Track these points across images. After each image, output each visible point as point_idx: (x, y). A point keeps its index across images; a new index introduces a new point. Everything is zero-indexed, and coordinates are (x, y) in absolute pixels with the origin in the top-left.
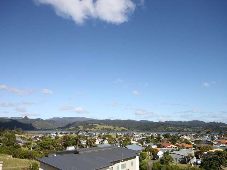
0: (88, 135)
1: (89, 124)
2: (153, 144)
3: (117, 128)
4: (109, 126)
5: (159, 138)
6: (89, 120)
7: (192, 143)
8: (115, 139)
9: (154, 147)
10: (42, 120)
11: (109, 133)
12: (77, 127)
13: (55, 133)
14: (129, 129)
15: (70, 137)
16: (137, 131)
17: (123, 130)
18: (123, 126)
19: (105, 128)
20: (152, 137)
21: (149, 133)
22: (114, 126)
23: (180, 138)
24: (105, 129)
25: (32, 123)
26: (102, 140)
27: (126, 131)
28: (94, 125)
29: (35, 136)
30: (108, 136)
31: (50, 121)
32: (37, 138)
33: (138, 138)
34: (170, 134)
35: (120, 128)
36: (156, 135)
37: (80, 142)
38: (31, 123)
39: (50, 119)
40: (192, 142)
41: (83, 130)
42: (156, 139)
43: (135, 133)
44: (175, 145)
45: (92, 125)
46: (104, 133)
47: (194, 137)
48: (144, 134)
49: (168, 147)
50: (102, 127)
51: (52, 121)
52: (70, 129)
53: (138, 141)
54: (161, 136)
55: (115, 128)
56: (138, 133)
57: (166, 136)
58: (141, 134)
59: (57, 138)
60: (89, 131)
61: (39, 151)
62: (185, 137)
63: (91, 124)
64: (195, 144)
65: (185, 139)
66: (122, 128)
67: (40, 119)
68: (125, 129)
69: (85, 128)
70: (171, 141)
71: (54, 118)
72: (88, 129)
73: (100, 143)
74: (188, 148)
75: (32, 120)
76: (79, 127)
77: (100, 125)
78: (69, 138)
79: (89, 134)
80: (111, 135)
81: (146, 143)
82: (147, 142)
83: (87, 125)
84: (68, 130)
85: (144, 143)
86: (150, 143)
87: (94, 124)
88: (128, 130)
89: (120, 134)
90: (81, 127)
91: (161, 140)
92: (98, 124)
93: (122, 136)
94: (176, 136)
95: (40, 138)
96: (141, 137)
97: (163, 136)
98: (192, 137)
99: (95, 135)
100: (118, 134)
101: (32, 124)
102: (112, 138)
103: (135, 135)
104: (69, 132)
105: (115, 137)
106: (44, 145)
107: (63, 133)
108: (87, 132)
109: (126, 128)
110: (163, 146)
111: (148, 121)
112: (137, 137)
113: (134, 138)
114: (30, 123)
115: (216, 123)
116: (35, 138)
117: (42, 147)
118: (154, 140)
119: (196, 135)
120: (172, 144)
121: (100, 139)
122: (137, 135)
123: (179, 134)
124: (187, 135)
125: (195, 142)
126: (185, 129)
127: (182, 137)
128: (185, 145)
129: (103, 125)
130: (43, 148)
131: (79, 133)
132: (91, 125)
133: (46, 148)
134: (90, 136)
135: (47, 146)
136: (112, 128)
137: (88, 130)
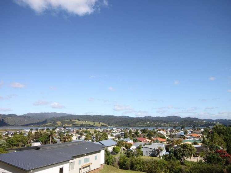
0: (66, 131)
1: (68, 119)
2: (129, 139)
3: (97, 124)
4: (89, 122)
5: (137, 133)
6: (67, 116)
7: (167, 138)
8: (93, 135)
9: (131, 141)
10: (15, 115)
11: (88, 128)
12: (54, 123)
13: (30, 129)
14: (109, 124)
15: (42, 133)
16: (116, 127)
17: (102, 126)
18: (103, 122)
19: (84, 124)
20: (130, 132)
21: (128, 128)
22: (94, 122)
23: (156, 133)
25: (3, 119)
26: (79, 136)
27: (106, 126)
28: (72, 120)
29: (6, 133)
30: (86, 132)
31: (25, 116)
32: (9, 135)
33: (117, 134)
34: (148, 129)
35: (99, 123)
36: (134, 130)
37: (53, 138)
38: (2, 119)
39: (25, 114)
40: (167, 136)
41: (62, 126)
42: (133, 135)
43: (114, 129)
44: (150, 140)
45: (71, 120)
46: (83, 129)
47: (169, 131)
48: (123, 129)
49: (143, 142)
50: (81, 122)
51: (27, 116)
52: (47, 124)
53: (116, 137)
54: (139, 131)
55: (94, 124)
56: (117, 129)
57: (143, 131)
58: (120, 129)
59: (30, 134)
60: (67, 127)
61: (5, 148)
62: (162, 132)
64: (169, 138)
65: (161, 134)
66: (102, 123)
67: (14, 114)
68: (104, 124)
69: (63, 123)
70: (147, 136)
71: (29, 114)
72: (66, 125)
73: (77, 139)
74: (162, 142)
75: (4, 115)
76: (57, 123)
77: (80, 120)
79: (67, 130)
80: (89, 131)
81: (123, 138)
82: (125, 137)
83: (66, 121)
84: (44, 126)
85: (122, 138)
86: (127, 138)
87: (73, 119)
88: (107, 125)
89: (99, 130)
90: (59, 123)
91: (138, 135)
92: (77, 119)
93: (101, 132)
94: (153, 131)
95: (12, 135)
96: (119, 132)
97: (141, 131)
98: (168, 132)
99: (73, 131)
100: (97, 130)
101: (4, 120)
102: (90, 134)
103: (114, 130)
105: (94, 132)
106: (12, 142)
108: (65, 127)
109: (106, 123)
110: (139, 141)
111: (128, 116)
112: (115, 133)
113: (112, 133)
114: (1, 119)
115: (191, 118)
116: (7, 135)
118: (132, 135)
119: (172, 130)
120: (148, 138)
121: (77, 135)
122: (116, 130)
123: (156, 128)
124: (163, 130)
125: (170, 136)
126: (162, 124)
127: (158, 132)
128: (159, 139)
129: (82, 121)
130: (11, 145)
131: (57, 129)
132: (70, 120)
133: (15, 145)
134: (68, 132)
135: (15, 143)
136: (92, 124)
137: (66, 126)
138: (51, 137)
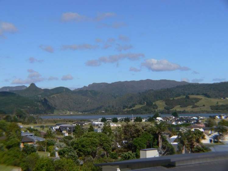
0: (179, 123)
1: (179, 95)
6: (178, 87)
10: (67, 90)
12: (149, 104)
13: (100, 119)
15: (140, 127)
19: (220, 104)
24: (222, 106)
25: (47, 98)
26: (216, 133)
28: (191, 97)
29: (58, 127)
31: (87, 91)
32: (63, 132)
37: (164, 140)
38: (45, 99)
39: (85, 87)
41: (166, 112)
45: (188, 97)
46: (220, 116)
50: (214, 101)
51: (91, 91)
52: (134, 108)
59: (106, 129)
60: (180, 112)
61: (75, 159)
63: (184, 95)
67: (63, 88)
69: (170, 104)
71: (94, 85)
72: (178, 108)
73: (211, 141)
75: (46, 90)
76: (155, 105)
77: (209, 97)
78: (138, 131)
79: (181, 120)
83: (176, 98)
84: (128, 113)
87: (193, 94)
90: (161, 105)
92: (203, 94)
95: (69, 132)
99: (197, 122)
101: (48, 100)
104: (133, 117)
106: (83, 146)
107: (119, 119)
108: (175, 114)
114: (42, 99)
116: (60, 131)
117: (80, 150)
121: (210, 132)
129: (216, 97)
130: (81, 153)
131: (158, 118)
132: (185, 97)
133: (88, 154)
134: (186, 125)
135: (89, 150)
137: (178, 110)
138: (160, 136)
